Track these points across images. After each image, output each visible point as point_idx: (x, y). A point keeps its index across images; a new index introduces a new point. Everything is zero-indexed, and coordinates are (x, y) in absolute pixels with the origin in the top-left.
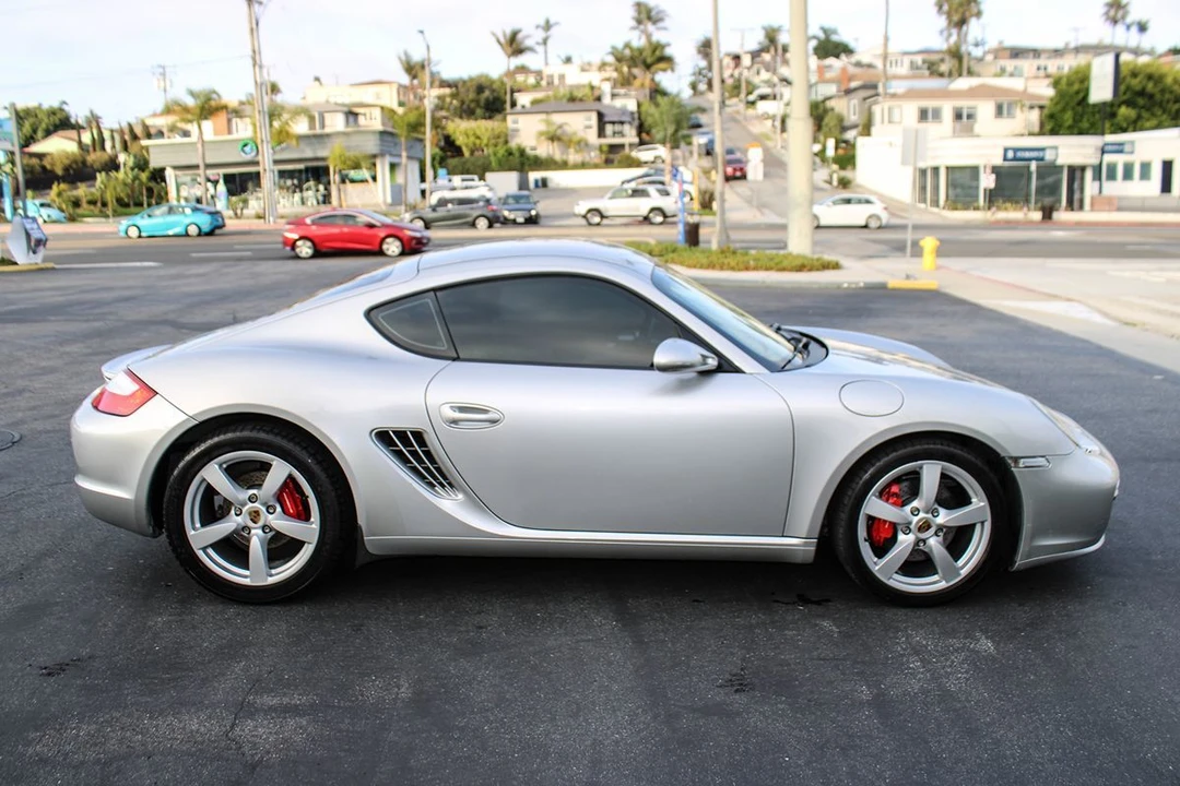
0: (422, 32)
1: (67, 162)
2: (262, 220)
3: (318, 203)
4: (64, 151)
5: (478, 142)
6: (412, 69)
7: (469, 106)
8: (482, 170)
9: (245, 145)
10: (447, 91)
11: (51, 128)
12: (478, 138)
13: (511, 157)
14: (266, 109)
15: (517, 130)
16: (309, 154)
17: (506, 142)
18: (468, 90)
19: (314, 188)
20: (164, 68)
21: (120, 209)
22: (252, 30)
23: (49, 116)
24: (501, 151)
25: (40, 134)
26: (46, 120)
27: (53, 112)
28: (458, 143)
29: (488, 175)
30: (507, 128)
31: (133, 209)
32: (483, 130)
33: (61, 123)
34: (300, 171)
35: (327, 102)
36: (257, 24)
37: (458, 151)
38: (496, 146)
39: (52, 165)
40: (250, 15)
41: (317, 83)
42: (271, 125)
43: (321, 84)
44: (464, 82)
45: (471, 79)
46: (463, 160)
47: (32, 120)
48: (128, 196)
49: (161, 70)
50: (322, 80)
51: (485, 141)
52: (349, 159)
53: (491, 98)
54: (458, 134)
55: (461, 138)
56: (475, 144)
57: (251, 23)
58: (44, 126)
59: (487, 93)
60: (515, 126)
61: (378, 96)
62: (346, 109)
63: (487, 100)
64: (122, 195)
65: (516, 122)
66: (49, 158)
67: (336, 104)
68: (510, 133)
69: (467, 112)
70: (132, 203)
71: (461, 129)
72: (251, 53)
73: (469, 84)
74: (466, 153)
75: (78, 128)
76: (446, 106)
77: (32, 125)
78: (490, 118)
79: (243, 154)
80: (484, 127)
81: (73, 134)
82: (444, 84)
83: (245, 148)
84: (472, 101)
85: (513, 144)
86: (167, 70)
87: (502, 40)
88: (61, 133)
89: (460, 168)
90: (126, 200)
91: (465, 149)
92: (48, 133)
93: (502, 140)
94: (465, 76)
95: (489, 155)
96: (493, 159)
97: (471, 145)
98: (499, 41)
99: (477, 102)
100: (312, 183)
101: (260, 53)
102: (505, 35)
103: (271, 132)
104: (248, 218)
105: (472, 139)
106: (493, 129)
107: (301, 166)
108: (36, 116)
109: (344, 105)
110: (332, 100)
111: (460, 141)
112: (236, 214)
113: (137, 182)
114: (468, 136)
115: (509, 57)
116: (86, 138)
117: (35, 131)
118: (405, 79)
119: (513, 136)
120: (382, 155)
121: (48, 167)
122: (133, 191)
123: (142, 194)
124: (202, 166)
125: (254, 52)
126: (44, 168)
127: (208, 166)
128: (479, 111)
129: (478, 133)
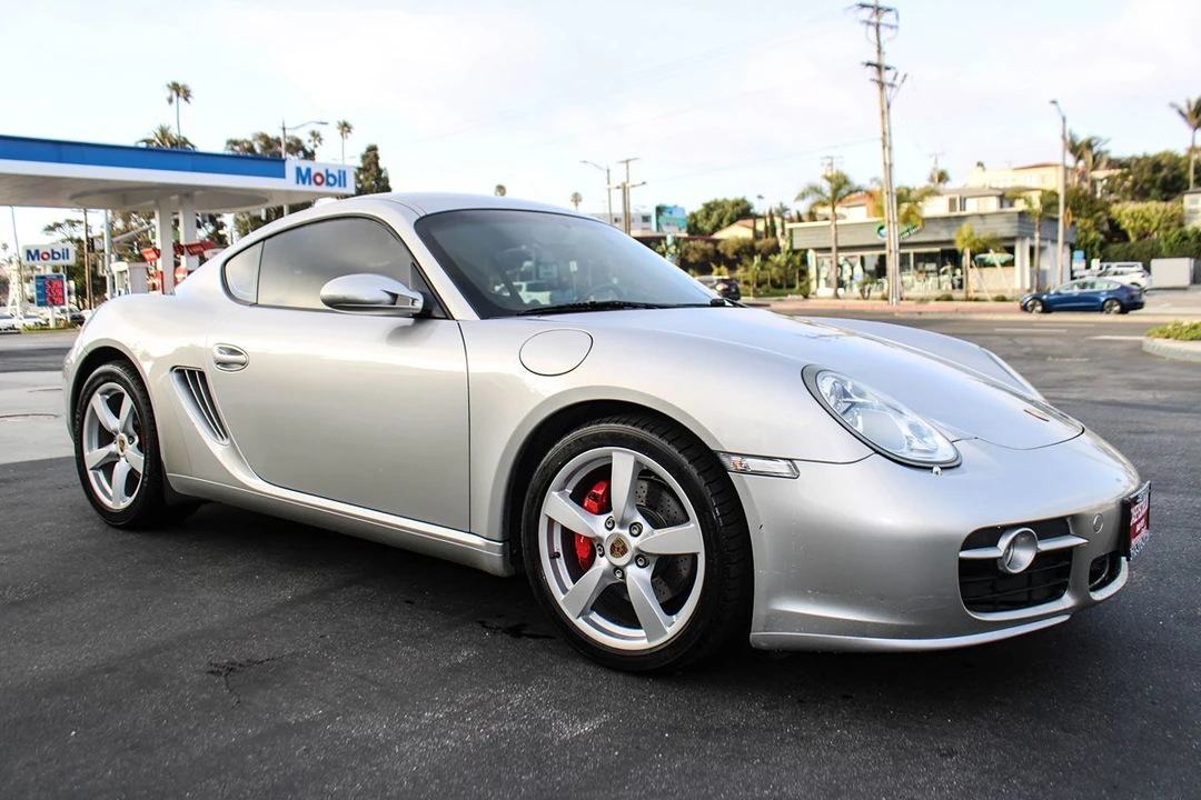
0: (1054, 102)
1: (737, 247)
2: (886, 302)
3: (954, 287)
4: (736, 237)
5: (1146, 225)
6: (1076, 149)
7: (1141, 187)
8: (1146, 257)
9: (882, 228)
10: (1117, 172)
11: (735, 217)
12: (1148, 221)
13: (1186, 242)
14: (894, 191)
15: (1196, 212)
16: (944, 236)
17: (1181, 225)
18: (1142, 170)
19: (950, 272)
20: (832, 158)
21: (772, 290)
22: (883, 113)
23: (733, 208)
24: (1174, 233)
25: (725, 222)
26: (730, 209)
27: (737, 204)
28: (1123, 227)
29: (1155, 263)
30: (1182, 209)
31: (784, 290)
32: (1154, 212)
33: (743, 212)
34: (936, 254)
35: (984, 186)
36: (888, 107)
37: (1124, 236)
38: (1168, 229)
39: (725, 249)
40: (882, 98)
41: (980, 168)
42: (898, 207)
43: (984, 169)
44: (1138, 160)
45: (1146, 158)
46: (1128, 245)
47: (720, 210)
48: (781, 278)
49: (829, 161)
50: (985, 165)
51: (1155, 225)
52: (980, 241)
53: (1170, 177)
54: (1123, 217)
55: (1127, 222)
56: (1143, 229)
57: (882, 105)
58: (728, 215)
59: (1165, 172)
60: (1193, 207)
61: (1043, 179)
62: (1000, 193)
63: (1165, 178)
64: (776, 277)
65: (1196, 202)
66: (722, 243)
67: (990, 188)
68: (1186, 214)
69: (1140, 193)
70: (785, 285)
71: (1127, 211)
72: (881, 135)
73: (1143, 163)
74: (1133, 239)
75: (756, 217)
76: (1116, 188)
77: (719, 215)
78: (1166, 200)
79: (879, 237)
80: (1154, 208)
81: (750, 222)
82: (1112, 164)
83: (882, 231)
84: (1146, 181)
85: (1189, 228)
86: (834, 161)
87: (1186, 111)
88: (741, 222)
89: (1124, 254)
90: (778, 282)
91: (1130, 234)
92: (732, 222)
93: (1176, 223)
94: (1140, 154)
95: (1158, 240)
96: (1162, 243)
97: (1138, 229)
98: (1181, 113)
99: (1153, 182)
100: (949, 267)
101: (890, 135)
102: (1189, 106)
103: (898, 214)
104: (875, 299)
105: (1140, 222)
106: (1165, 211)
107: (937, 249)
108: (723, 207)
109: (998, 189)
110: (994, 185)
111: (1126, 224)
112: (863, 296)
113: (790, 265)
114: (1135, 220)
115: (1195, 129)
116: (761, 226)
117: (721, 221)
118: (1070, 160)
119: (1191, 219)
120: (1022, 237)
121: (722, 251)
122: (786, 272)
123: (795, 277)
124: (834, 249)
125: (884, 133)
126: (717, 252)
127: (840, 249)
128: (1154, 192)
129: (1147, 214)
